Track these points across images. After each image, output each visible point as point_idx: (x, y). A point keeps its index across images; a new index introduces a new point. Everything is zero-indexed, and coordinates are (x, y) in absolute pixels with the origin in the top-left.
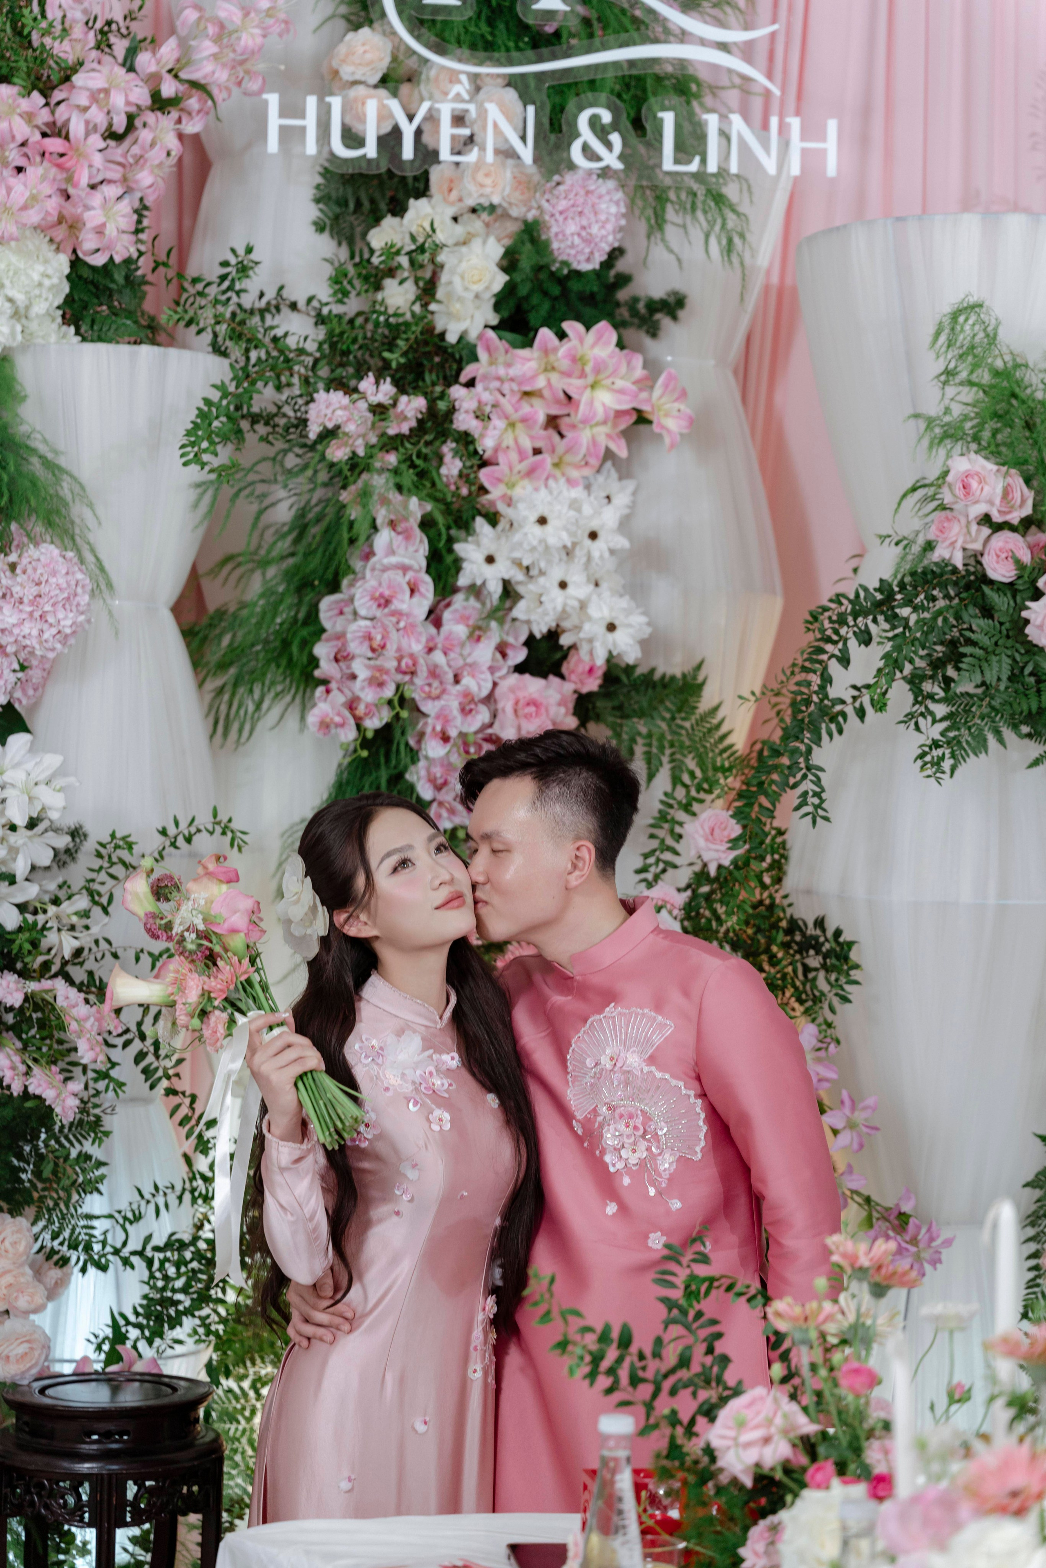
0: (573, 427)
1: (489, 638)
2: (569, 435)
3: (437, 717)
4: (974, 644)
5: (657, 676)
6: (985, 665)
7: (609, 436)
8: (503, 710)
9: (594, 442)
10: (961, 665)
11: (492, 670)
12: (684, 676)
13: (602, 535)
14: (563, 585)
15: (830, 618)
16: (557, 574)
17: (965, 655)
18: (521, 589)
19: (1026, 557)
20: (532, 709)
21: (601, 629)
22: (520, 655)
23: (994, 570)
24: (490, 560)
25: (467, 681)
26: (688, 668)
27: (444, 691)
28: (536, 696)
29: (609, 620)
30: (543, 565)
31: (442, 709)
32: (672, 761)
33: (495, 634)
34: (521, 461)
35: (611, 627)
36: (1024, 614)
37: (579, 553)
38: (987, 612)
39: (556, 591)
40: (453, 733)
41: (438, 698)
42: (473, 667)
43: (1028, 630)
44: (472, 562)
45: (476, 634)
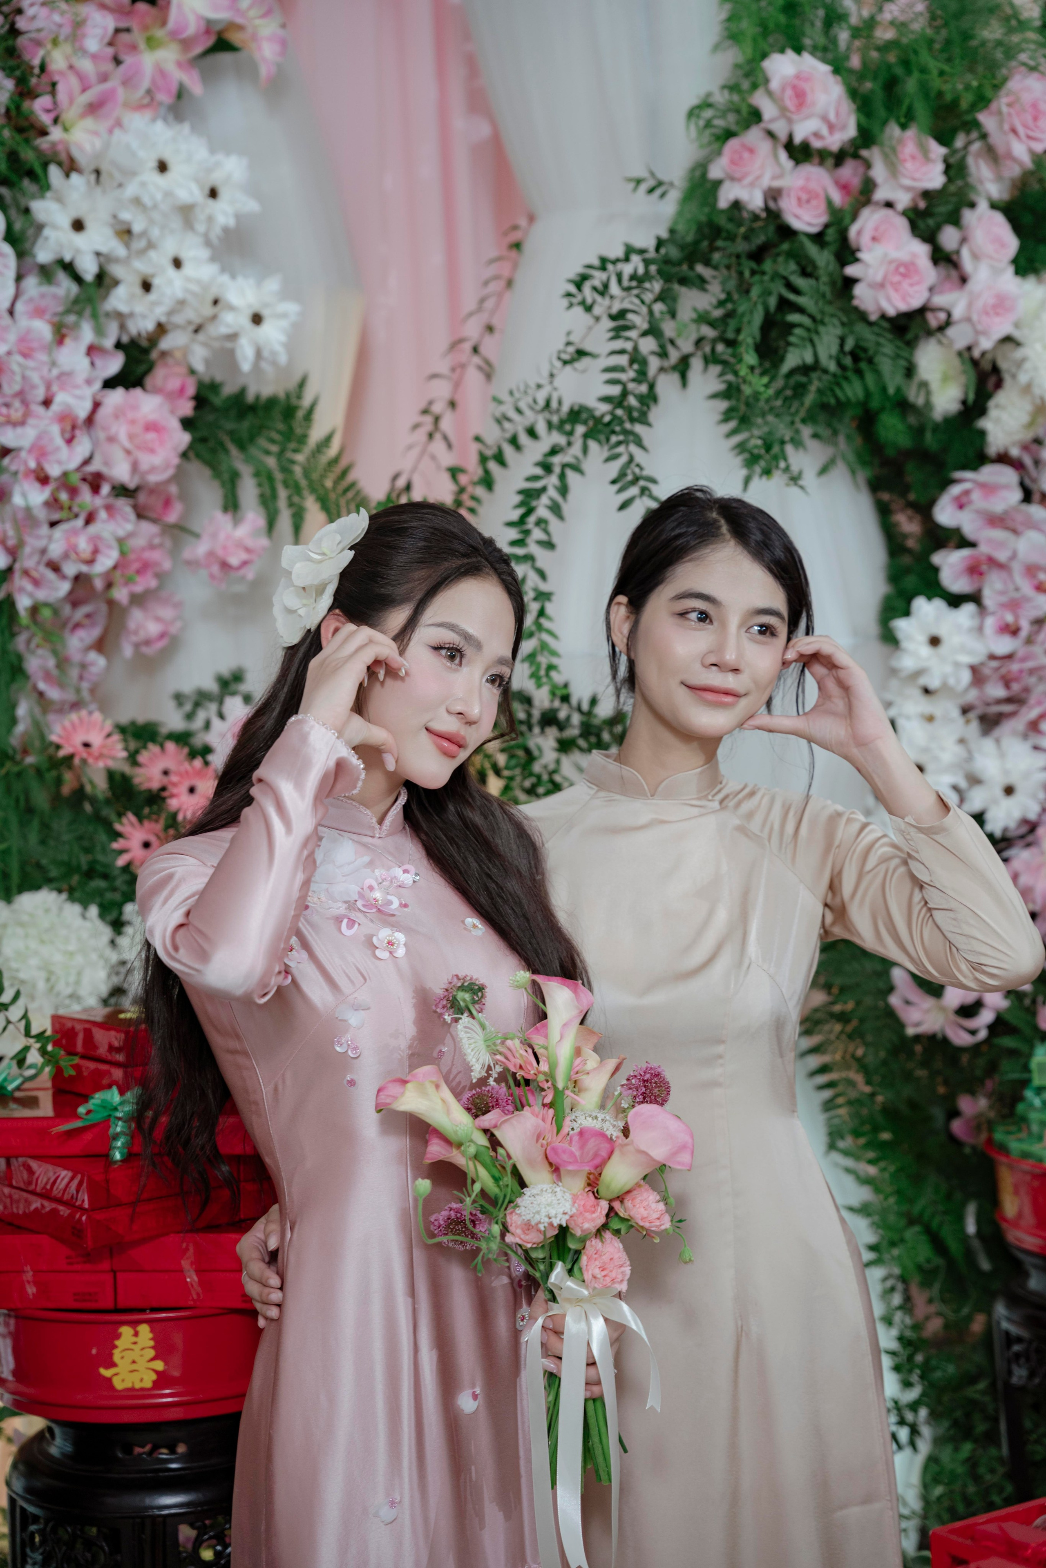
0: (134, 48)
1: (77, 339)
2: (129, 60)
3: (30, 451)
4: (801, 310)
5: (250, 397)
6: (815, 338)
7: (179, 65)
8: (111, 439)
9: (161, 72)
10: (792, 339)
11: (89, 382)
12: (288, 396)
13: (223, 193)
14: (177, 263)
15: (595, 289)
16: (170, 247)
17: (793, 326)
18: (117, 270)
19: (837, 197)
20: (151, 436)
21: (245, 321)
22: (114, 365)
23: (797, 217)
24: (78, 226)
25: (61, 399)
26: (292, 384)
27: (27, 414)
28: (152, 417)
29: (257, 308)
30: (155, 233)
31: (39, 437)
32: (291, 505)
33: (87, 334)
34: (84, 90)
35: (257, 319)
36: (851, 270)
37: (200, 216)
38: (807, 270)
39: (171, 271)
40: (54, 471)
41: (22, 423)
42: (65, 377)
43: (859, 290)
44: (55, 227)
45: (60, 335)
